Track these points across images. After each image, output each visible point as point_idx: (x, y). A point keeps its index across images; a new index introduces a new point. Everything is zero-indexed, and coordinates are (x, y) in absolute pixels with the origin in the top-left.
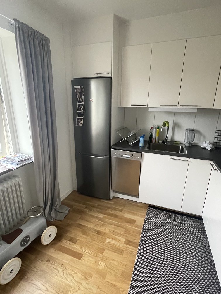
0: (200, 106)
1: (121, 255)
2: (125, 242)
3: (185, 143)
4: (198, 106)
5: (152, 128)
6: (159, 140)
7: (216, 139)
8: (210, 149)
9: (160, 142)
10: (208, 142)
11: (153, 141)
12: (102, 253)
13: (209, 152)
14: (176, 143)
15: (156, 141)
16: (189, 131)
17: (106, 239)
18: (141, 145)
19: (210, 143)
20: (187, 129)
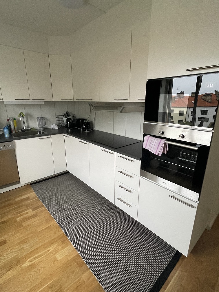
0: (45, 100)
1: (36, 216)
2: (32, 210)
3: (39, 128)
4: (44, 100)
5: (8, 120)
6: (18, 129)
7: (57, 121)
8: (57, 128)
9: (20, 131)
10: (54, 124)
11: (14, 132)
12: (22, 226)
13: (57, 130)
14: (33, 129)
15: (16, 131)
16: (40, 119)
17: (16, 219)
18: (7, 135)
19: (56, 125)
20: (38, 117)
